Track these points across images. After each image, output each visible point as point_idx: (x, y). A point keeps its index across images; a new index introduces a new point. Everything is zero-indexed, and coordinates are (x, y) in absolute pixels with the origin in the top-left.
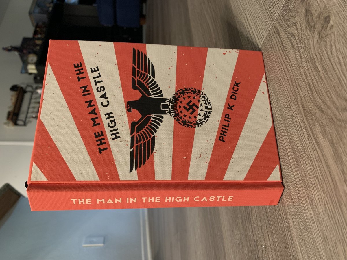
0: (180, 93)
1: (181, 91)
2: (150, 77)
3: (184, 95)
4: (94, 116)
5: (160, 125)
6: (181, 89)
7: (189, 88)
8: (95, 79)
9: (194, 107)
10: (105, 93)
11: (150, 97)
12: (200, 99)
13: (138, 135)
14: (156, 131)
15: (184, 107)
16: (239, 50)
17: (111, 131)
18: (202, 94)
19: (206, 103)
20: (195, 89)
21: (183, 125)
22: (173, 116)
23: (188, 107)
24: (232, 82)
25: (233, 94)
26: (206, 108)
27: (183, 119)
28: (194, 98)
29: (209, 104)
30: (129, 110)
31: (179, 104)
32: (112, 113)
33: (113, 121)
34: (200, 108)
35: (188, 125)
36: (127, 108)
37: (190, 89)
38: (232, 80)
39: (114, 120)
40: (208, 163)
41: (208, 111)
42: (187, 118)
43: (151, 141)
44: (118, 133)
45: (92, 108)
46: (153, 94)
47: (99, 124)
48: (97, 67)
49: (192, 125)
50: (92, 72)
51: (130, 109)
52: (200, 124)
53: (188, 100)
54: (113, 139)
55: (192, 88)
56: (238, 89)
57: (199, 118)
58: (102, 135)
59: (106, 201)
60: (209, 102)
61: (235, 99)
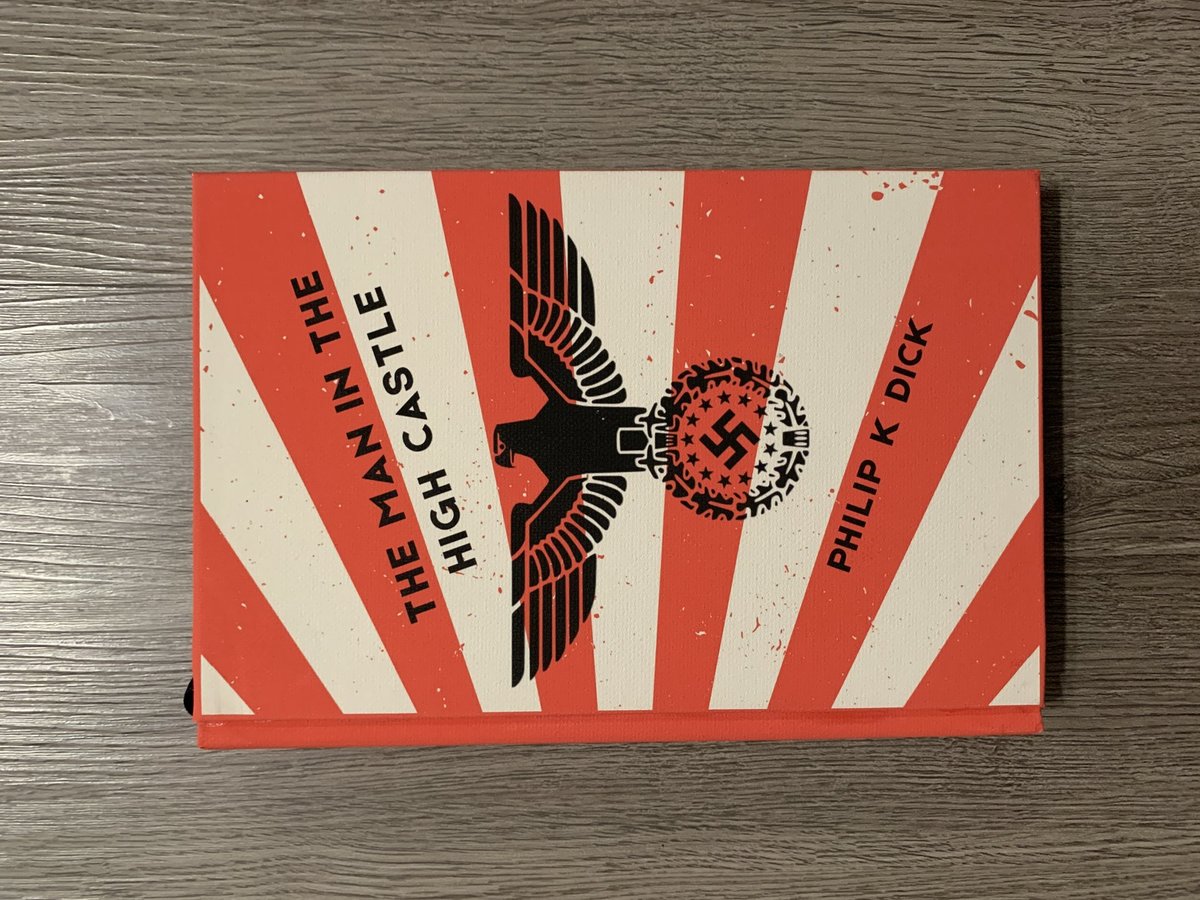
0: (692, 380)
1: (694, 374)
2: (577, 322)
3: (704, 390)
4: (382, 488)
5: (613, 513)
6: (695, 367)
7: (726, 361)
8: (375, 342)
9: (742, 440)
10: (416, 396)
11: (579, 403)
12: (767, 405)
13: (539, 552)
14: (598, 537)
15: (705, 440)
16: (941, 174)
17: (443, 542)
18: (776, 383)
19: (787, 422)
20: (749, 363)
21: (699, 512)
22: (661, 476)
23: (717, 440)
24: (897, 322)
25: (896, 382)
26: (789, 438)
27: (697, 489)
28: (744, 400)
29: (799, 423)
30: (502, 461)
31: (685, 428)
32: (442, 473)
33: (449, 504)
34: (765, 439)
35: (717, 512)
36: (495, 450)
37: (728, 366)
38: (898, 318)
39: (452, 500)
40: (782, 650)
41: (795, 450)
42: (713, 485)
43: (581, 573)
44: (467, 547)
45: (374, 457)
46: (589, 393)
47: (401, 516)
48: (379, 290)
49: (732, 508)
50: (362, 310)
51: (506, 453)
52: (762, 506)
53: (718, 410)
54: (452, 569)
55: (738, 360)
56: (920, 353)
57: (758, 479)
58: (415, 557)
60: (799, 413)
61: (904, 398)
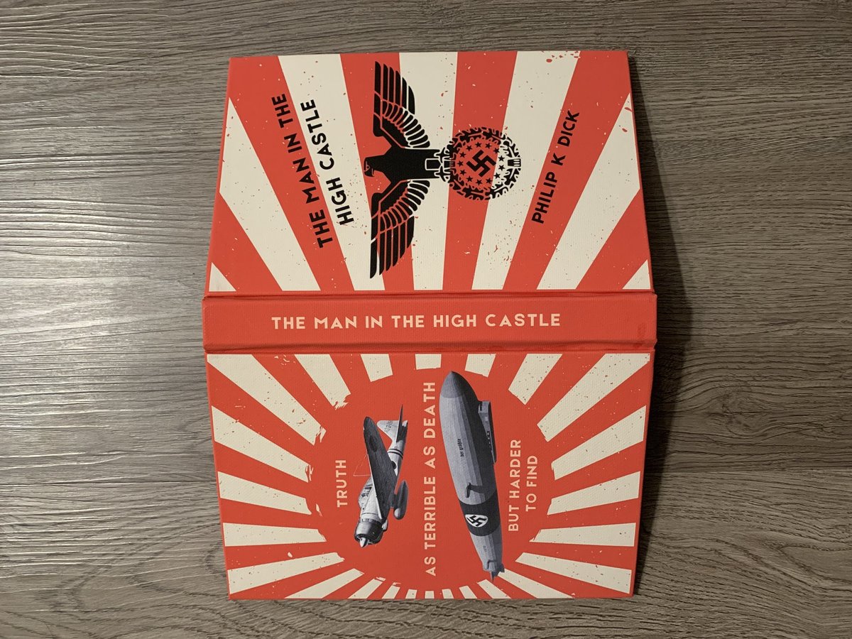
0: (462, 138)
1: (463, 135)
2: (406, 113)
3: (468, 141)
4: (308, 186)
5: (423, 197)
6: (463, 132)
7: (479, 129)
8: (309, 123)
9: (487, 163)
10: (327, 145)
11: (406, 148)
12: (500, 148)
13: (385, 216)
14: (415, 208)
15: (469, 164)
16: (579, 52)
17: (337, 210)
18: (504, 138)
19: (510, 155)
20: (490, 130)
21: (466, 196)
22: (447, 180)
23: (475, 164)
24: (562, 112)
25: (564, 136)
26: (511, 163)
27: (465, 186)
28: (488, 146)
29: (516, 156)
30: (368, 174)
31: (459, 159)
32: (338, 179)
33: (342, 193)
34: (499, 163)
35: (475, 196)
36: (365, 169)
37: (480, 131)
38: (562, 110)
39: (343, 191)
40: (510, 261)
41: (514, 168)
42: (473, 184)
43: (406, 225)
44: (350, 213)
45: (305, 172)
46: (411, 143)
47: (317, 198)
48: (312, 101)
49: (483, 194)
50: (304, 109)
51: (370, 171)
52: (498, 194)
53: (475, 150)
54: (341, 223)
55: (485, 129)
56: (574, 125)
57: (495, 181)
58: (323, 217)
59: (330, 323)
60: (516, 151)
61: (567, 145)
